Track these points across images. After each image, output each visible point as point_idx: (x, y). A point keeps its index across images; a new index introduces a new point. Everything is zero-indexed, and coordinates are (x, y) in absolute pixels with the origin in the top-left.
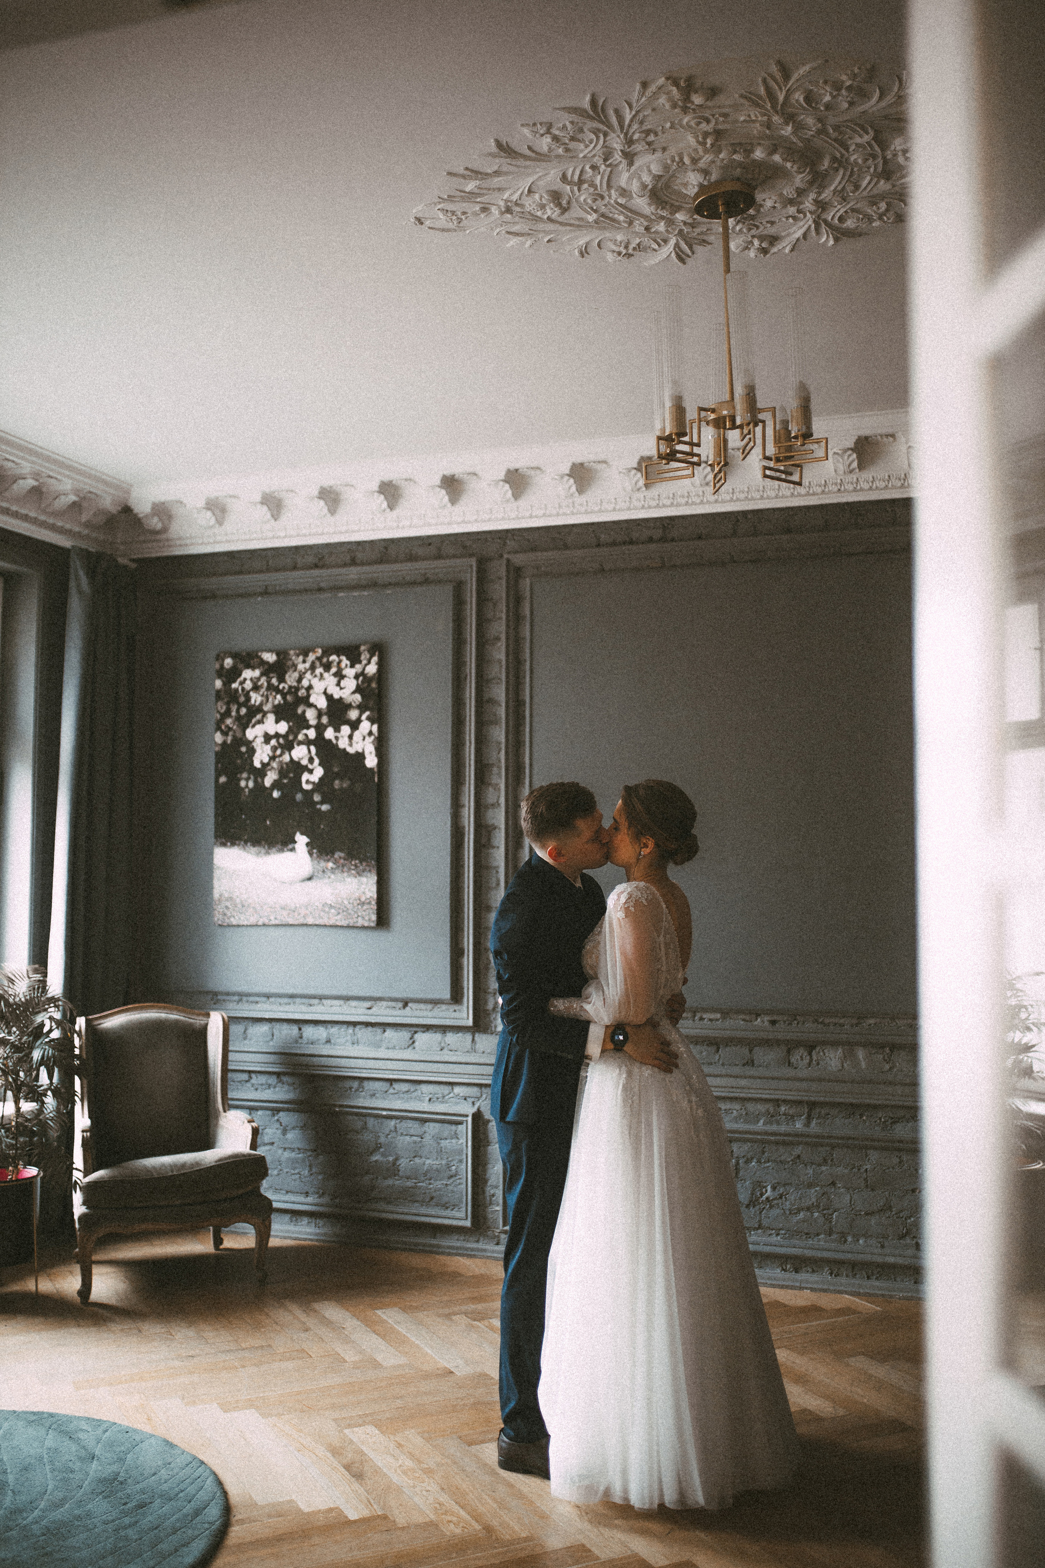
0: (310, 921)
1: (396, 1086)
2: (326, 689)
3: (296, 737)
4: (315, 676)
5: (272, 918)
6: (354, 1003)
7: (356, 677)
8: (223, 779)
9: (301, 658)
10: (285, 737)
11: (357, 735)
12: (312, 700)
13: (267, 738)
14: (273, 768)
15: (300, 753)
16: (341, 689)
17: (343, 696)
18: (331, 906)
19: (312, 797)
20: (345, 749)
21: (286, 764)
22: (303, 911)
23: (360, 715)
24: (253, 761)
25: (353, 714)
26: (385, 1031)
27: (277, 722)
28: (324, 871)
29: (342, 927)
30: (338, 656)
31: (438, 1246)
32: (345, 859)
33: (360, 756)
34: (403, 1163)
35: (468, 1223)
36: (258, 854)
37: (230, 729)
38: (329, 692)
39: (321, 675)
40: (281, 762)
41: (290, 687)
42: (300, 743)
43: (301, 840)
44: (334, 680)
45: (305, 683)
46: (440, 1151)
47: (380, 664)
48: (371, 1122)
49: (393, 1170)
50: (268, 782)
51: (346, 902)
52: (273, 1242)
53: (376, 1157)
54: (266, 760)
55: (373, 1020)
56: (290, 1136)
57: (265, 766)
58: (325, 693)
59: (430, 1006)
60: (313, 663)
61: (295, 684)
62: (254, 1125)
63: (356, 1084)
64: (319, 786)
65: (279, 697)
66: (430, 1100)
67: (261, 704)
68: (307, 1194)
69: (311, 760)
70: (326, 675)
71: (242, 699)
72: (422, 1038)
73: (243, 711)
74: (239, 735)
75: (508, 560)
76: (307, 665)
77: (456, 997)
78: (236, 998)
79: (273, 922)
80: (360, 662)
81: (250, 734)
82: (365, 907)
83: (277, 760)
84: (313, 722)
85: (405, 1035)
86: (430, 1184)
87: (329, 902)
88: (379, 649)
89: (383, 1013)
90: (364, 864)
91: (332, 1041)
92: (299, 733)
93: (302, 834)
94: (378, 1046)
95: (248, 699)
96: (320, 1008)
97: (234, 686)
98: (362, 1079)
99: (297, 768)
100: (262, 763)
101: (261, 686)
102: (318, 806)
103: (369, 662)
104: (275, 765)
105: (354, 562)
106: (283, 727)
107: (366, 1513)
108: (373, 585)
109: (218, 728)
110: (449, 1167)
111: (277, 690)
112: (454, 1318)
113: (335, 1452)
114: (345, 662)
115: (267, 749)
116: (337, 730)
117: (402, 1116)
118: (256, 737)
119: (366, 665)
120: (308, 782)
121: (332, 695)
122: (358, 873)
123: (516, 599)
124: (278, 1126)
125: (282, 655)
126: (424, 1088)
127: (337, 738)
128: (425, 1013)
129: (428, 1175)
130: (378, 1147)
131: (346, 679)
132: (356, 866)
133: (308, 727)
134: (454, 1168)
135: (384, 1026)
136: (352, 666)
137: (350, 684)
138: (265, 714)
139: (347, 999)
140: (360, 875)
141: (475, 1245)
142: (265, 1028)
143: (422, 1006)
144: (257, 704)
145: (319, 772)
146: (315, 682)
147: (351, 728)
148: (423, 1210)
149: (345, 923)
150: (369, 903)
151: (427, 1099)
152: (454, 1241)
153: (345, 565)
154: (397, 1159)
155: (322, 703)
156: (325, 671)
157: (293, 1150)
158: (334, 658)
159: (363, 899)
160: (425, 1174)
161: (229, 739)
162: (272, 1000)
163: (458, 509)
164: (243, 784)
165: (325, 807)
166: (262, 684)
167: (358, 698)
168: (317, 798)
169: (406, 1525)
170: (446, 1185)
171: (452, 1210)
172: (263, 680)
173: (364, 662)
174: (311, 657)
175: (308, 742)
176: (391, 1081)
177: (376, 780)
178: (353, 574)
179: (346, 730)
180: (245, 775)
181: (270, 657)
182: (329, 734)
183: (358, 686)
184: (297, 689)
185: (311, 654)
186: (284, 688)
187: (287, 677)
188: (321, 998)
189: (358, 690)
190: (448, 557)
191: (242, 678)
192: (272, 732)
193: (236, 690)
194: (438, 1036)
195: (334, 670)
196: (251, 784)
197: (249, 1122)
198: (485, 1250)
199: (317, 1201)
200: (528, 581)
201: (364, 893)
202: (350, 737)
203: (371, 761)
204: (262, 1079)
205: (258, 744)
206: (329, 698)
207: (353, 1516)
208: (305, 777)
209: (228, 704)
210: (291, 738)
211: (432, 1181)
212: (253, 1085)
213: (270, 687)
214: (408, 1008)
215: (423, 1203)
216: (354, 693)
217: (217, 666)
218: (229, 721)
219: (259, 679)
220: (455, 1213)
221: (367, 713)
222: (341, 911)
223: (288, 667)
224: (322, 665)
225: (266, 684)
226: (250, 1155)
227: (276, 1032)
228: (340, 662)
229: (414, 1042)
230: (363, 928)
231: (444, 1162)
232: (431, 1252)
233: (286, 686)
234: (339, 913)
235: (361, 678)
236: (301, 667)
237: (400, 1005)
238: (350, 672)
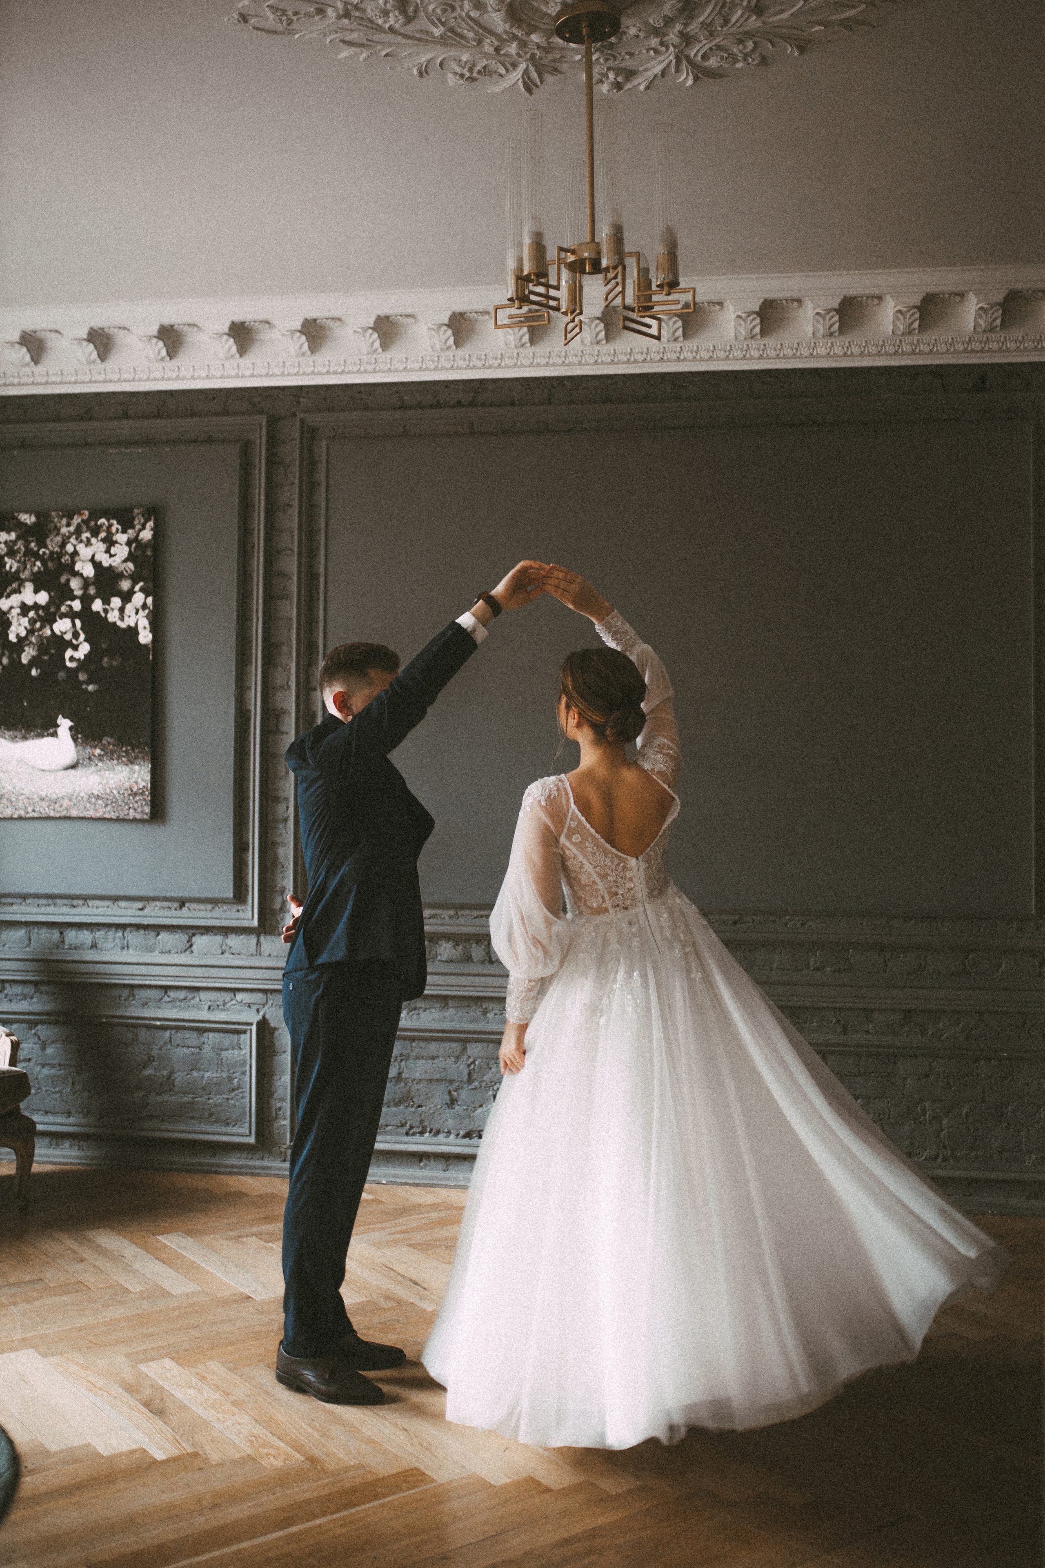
0: (74, 813)
1: (172, 994)
2: (93, 556)
3: (59, 608)
4: (81, 541)
5: (30, 809)
6: (123, 904)
7: (129, 543)
9: (64, 521)
10: (45, 608)
11: (129, 608)
12: (78, 567)
13: (25, 609)
14: (31, 642)
15: (62, 626)
16: (111, 556)
17: (113, 564)
18: (98, 797)
19: (77, 677)
20: (115, 623)
21: (46, 638)
22: (66, 803)
23: (133, 587)
24: (8, 635)
25: (125, 585)
26: (158, 934)
27: (36, 591)
28: (90, 759)
29: (111, 820)
30: (108, 520)
31: (218, 1166)
32: (114, 745)
33: (133, 631)
34: (179, 1078)
35: (252, 1140)
36: (13, 739)
38: (98, 558)
39: (88, 539)
40: (40, 636)
41: (52, 553)
42: (63, 616)
43: (64, 724)
44: (102, 547)
45: (69, 548)
46: (220, 1063)
47: (155, 529)
48: (143, 1034)
49: (168, 1084)
50: (25, 659)
51: (115, 792)
52: (36, 1168)
53: (148, 1072)
54: (23, 633)
55: (145, 921)
56: (50, 1051)
57: (22, 641)
58: (92, 560)
59: (209, 906)
60: (79, 525)
61: (57, 549)
62: (14, 1038)
63: (126, 993)
64: (84, 664)
65: (38, 563)
66: (209, 1008)
67: (18, 571)
68: (69, 1114)
69: (76, 635)
70: (93, 540)
72: (201, 941)
75: (302, 421)
76: (72, 529)
77: (240, 895)
79: (31, 815)
80: (133, 527)
81: (5, 604)
82: (137, 798)
83: (36, 634)
84: (78, 593)
85: (180, 938)
86: (209, 1099)
87: (96, 793)
88: (153, 512)
89: (156, 914)
90: (136, 751)
91: (99, 946)
92: (62, 604)
93: (64, 717)
94: (150, 949)
96: (83, 910)
98: (132, 987)
99: (60, 643)
100: (18, 636)
101: (18, 551)
102: (84, 687)
103: (143, 527)
104: (33, 639)
105: (126, 416)
106: (43, 598)
107: (175, 1452)
108: (149, 442)
110: (230, 1079)
111: (36, 556)
112: (244, 1239)
113: (130, 1389)
114: (116, 526)
115: (25, 621)
116: (107, 602)
117: (179, 1026)
118: (12, 608)
119: (140, 531)
120: (72, 659)
121: (100, 563)
122: (129, 761)
123: (310, 465)
124: (36, 1040)
125: (43, 517)
126: (203, 995)
127: (106, 611)
128: (202, 914)
129: (207, 1089)
130: (150, 1059)
131: (117, 545)
132: (127, 752)
133: (73, 598)
134: (236, 1080)
135: (158, 928)
136: (124, 531)
137: (121, 551)
138: (22, 583)
139: (116, 899)
140: (132, 763)
141: (258, 1163)
142: (21, 933)
143: (202, 906)
144: (13, 570)
145: (85, 649)
146: (81, 548)
147: (122, 601)
148: (202, 1127)
149: (114, 815)
150: (142, 794)
151: (207, 1007)
152: (234, 1160)
153: (117, 418)
154: (172, 1073)
155: (88, 571)
156: (92, 536)
157: (53, 1066)
158: (103, 521)
159: (135, 790)
160: (204, 1089)
162: (28, 901)
163: (246, 362)
165: (91, 688)
166: (20, 548)
167: (130, 566)
168: (82, 677)
169: (220, 1461)
170: (228, 1099)
171: (234, 1126)
172: (20, 545)
173: (138, 527)
174: (77, 520)
175: (72, 615)
176: (166, 988)
177: (151, 657)
178: (126, 428)
179: (116, 602)
181: (28, 519)
182: (97, 605)
183: (130, 553)
184: (60, 555)
185: (76, 517)
186: (44, 553)
187: (48, 541)
188: (85, 898)
189: (130, 558)
190: (235, 414)
192: (30, 603)
194: (219, 938)
195: (103, 535)
196: (5, 661)
197: (7, 1035)
198: (270, 1168)
199: (83, 1121)
200: (324, 443)
201: (136, 783)
202: (122, 610)
203: (145, 637)
204: (18, 989)
205: (14, 615)
206: (97, 565)
207: (160, 1456)
208: (69, 653)
210: (52, 610)
211: (211, 1096)
212: (6, 996)
213: (28, 552)
214: (185, 909)
215: (200, 1119)
216: (125, 561)
219: (14, 542)
220: (235, 1130)
221: (141, 584)
222: (109, 802)
223: (50, 531)
224: (89, 529)
225: (23, 548)
226: (9, 1072)
227: (34, 938)
228: (111, 525)
229: (191, 946)
230: (135, 820)
231: (225, 1075)
232: (210, 1172)
233: (47, 552)
234: (106, 805)
235: (134, 545)
236: (64, 530)
237: (176, 905)
238: (122, 538)
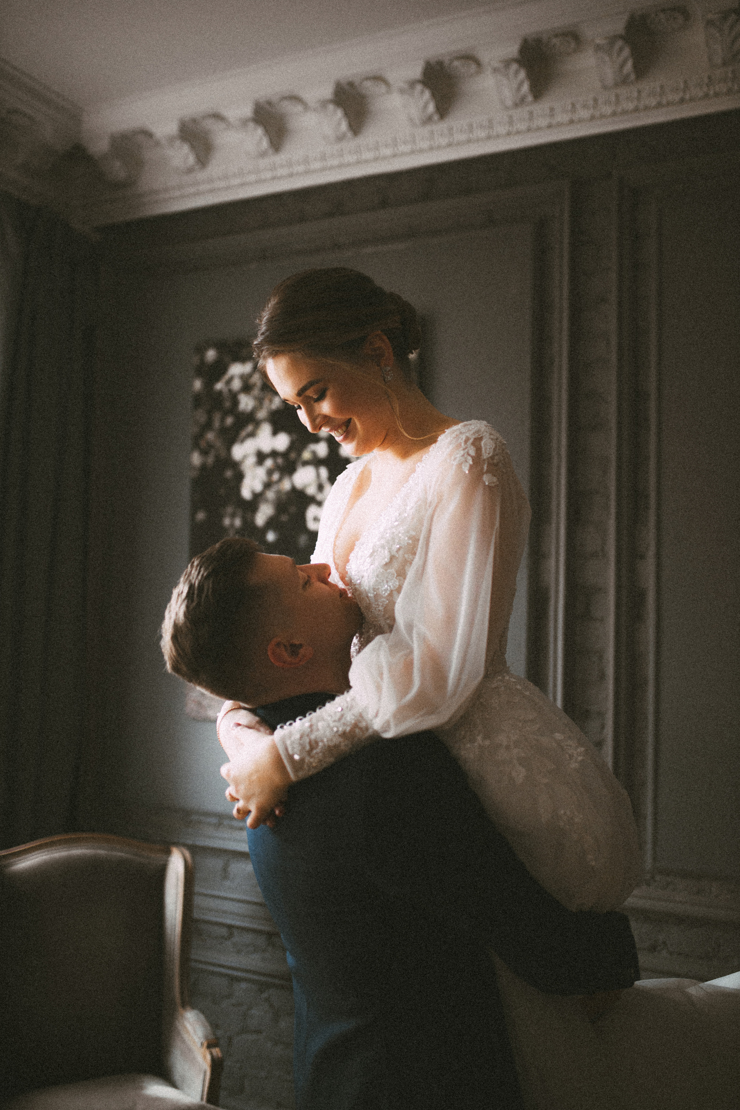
3: (299, 454)
8: (201, 516)
10: (285, 455)
13: (261, 457)
14: (267, 499)
15: (304, 477)
21: (286, 493)
24: (240, 491)
27: (274, 434)
37: (210, 446)
40: (279, 491)
42: (306, 463)
50: (260, 519)
54: (258, 487)
57: (258, 498)
67: (253, 411)
69: (320, 488)
71: (228, 404)
73: (229, 421)
74: (223, 453)
78: (214, 820)
81: (238, 452)
83: (275, 488)
92: (304, 448)
95: (236, 402)
97: (219, 386)
99: (300, 499)
100: (253, 492)
101: (254, 386)
104: (270, 495)
106: (282, 442)
109: (196, 445)
115: (261, 473)
118: (245, 456)
133: (317, 441)
138: (257, 424)
144: (248, 410)
161: (210, 460)
163: (543, 108)
164: (227, 522)
166: (255, 382)
175: (317, 462)
178: (383, 219)
180: (230, 510)
190: (524, 183)
191: (227, 377)
192: (267, 449)
193: (220, 393)
196: (238, 522)
204: (247, 939)
205: (249, 465)
208: (312, 511)
209: (210, 413)
210: (293, 455)
217: (196, 360)
218: (210, 436)
219: (250, 375)
225: (260, 383)
